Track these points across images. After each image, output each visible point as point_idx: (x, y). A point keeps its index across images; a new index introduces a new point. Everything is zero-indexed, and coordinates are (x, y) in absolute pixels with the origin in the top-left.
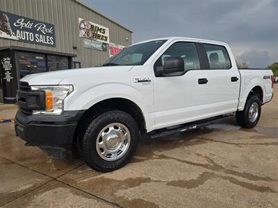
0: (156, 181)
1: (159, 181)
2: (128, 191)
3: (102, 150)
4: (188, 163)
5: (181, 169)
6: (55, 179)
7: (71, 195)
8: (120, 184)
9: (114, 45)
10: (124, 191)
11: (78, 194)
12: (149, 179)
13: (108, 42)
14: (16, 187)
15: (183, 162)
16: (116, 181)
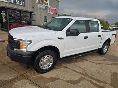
0: (62, 80)
1: (63, 80)
3: (42, 65)
5: (72, 74)
6: (22, 75)
7: (28, 84)
9: (51, 8)
10: (49, 84)
11: (31, 84)
12: (59, 78)
13: (48, 6)
14: (7, 78)
15: (74, 71)
16: (46, 78)
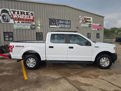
1: (96, 87)
2: (84, 87)
4: (112, 84)
5: (107, 85)
6: (64, 77)
7: (68, 83)
8: (82, 84)
10: (83, 86)
11: (70, 83)
12: (93, 85)
15: (110, 83)
16: (81, 83)
